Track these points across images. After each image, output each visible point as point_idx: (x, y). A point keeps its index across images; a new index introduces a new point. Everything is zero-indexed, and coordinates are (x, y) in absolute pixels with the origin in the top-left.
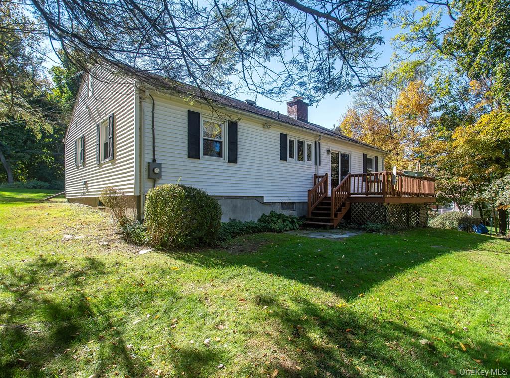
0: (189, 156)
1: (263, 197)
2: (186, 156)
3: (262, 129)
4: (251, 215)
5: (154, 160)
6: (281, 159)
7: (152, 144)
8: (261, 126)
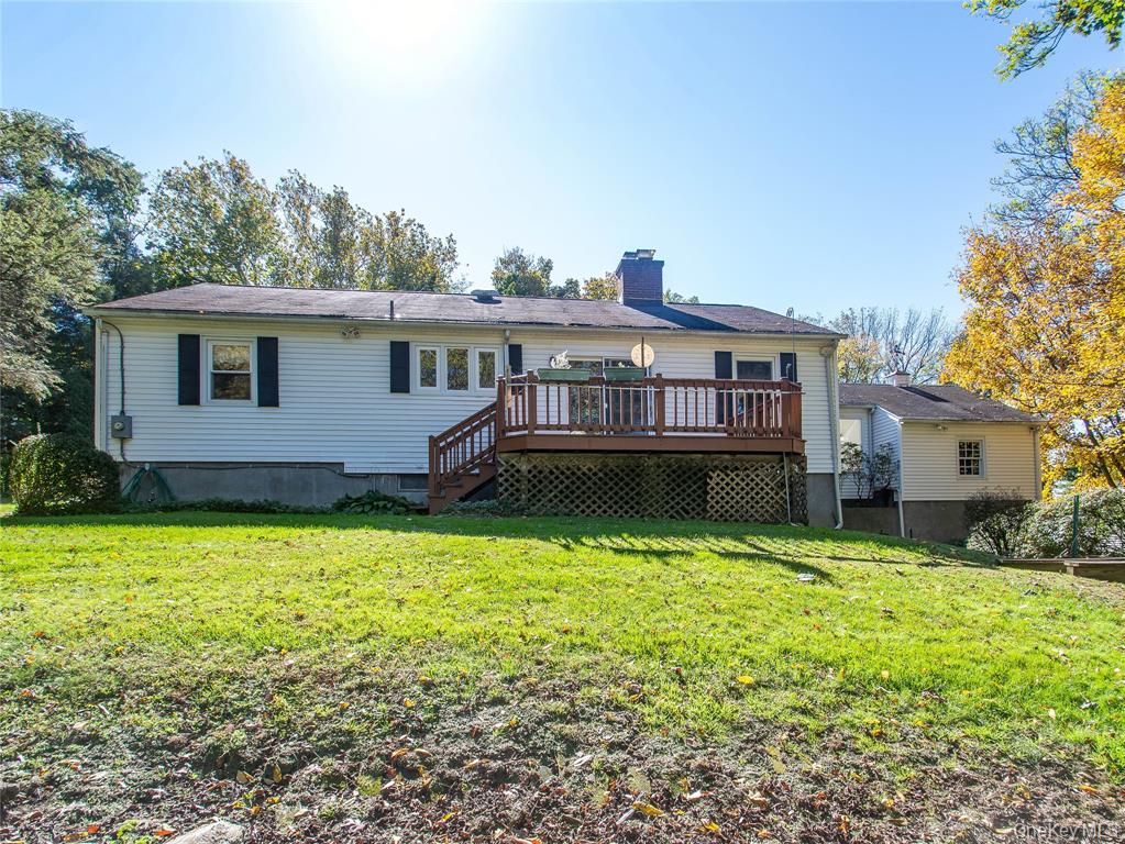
0: (181, 402)
1: (343, 464)
2: (177, 403)
3: (340, 340)
4: (315, 496)
5: (123, 412)
6: (392, 391)
7: (120, 390)
8: (340, 335)
